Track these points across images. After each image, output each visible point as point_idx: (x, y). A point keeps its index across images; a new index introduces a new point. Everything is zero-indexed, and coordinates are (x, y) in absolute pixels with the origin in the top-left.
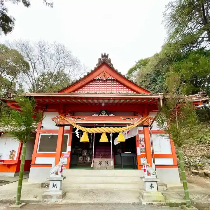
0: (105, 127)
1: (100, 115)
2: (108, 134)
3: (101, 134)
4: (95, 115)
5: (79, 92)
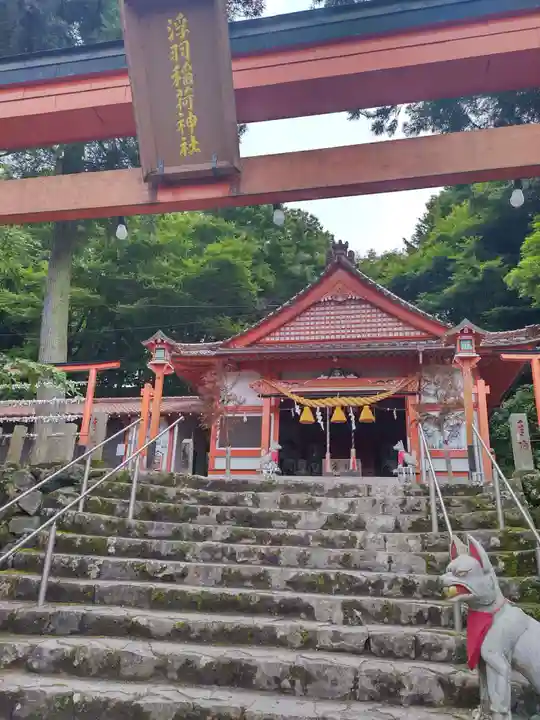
0: (341, 396)
1: (332, 378)
2: (345, 409)
3: (334, 408)
4: (322, 377)
5: (288, 329)
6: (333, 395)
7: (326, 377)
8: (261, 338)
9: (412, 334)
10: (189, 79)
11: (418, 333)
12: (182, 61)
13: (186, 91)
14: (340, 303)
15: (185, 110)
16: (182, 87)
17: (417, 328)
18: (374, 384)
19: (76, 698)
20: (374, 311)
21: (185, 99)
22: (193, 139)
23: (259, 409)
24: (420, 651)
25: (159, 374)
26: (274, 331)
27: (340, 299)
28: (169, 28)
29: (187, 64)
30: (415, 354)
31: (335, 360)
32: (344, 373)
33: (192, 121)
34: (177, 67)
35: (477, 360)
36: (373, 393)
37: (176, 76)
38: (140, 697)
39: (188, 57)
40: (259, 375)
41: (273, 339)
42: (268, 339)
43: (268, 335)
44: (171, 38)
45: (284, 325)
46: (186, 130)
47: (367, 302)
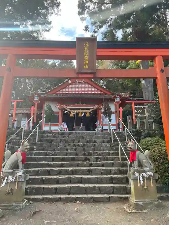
0: (81, 109)
1: (79, 104)
3: (79, 113)
4: (76, 104)
6: (79, 109)
8: (57, 92)
9: (100, 93)
10: (88, 54)
12: (86, 51)
15: (86, 60)
16: (86, 56)
18: (90, 107)
19: (44, 178)
23: (58, 112)
24: (113, 165)
25: (36, 103)
26: (61, 90)
27: (80, 82)
30: (102, 99)
31: (80, 100)
32: (82, 103)
33: (87, 62)
35: (120, 103)
36: (89, 109)
38: (58, 177)
39: (88, 50)
40: (58, 103)
41: (60, 92)
42: (59, 92)
43: (59, 91)
44: (85, 46)
45: (64, 88)
46: (86, 64)
47: (88, 83)
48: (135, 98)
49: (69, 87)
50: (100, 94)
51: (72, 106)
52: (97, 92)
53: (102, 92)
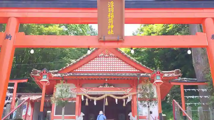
1: (104, 87)
4: (101, 87)
5: (85, 66)
7: (102, 87)
8: (74, 70)
9: (134, 70)
10: (113, 16)
11: (136, 70)
12: (111, 12)
13: (111, 19)
14: (106, 57)
15: (111, 24)
16: (110, 18)
17: (136, 68)
18: (121, 90)
20: (120, 61)
21: (111, 21)
22: (112, 30)
23: (75, 99)
25: (44, 85)
26: (80, 67)
27: (107, 56)
28: (109, 4)
29: (112, 13)
31: (106, 80)
32: (110, 85)
33: (112, 26)
34: (110, 13)
35: (162, 83)
37: (109, 15)
39: (113, 11)
40: (74, 85)
41: (79, 70)
43: (77, 69)
44: (109, 6)
45: (84, 65)
46: (110, 29)
47: (117, 57)
48: (185, 78)
49: (91, 63)
50: (135, 72)
51: (94, 90)
52: (131, 69)
53: (138, 69)
